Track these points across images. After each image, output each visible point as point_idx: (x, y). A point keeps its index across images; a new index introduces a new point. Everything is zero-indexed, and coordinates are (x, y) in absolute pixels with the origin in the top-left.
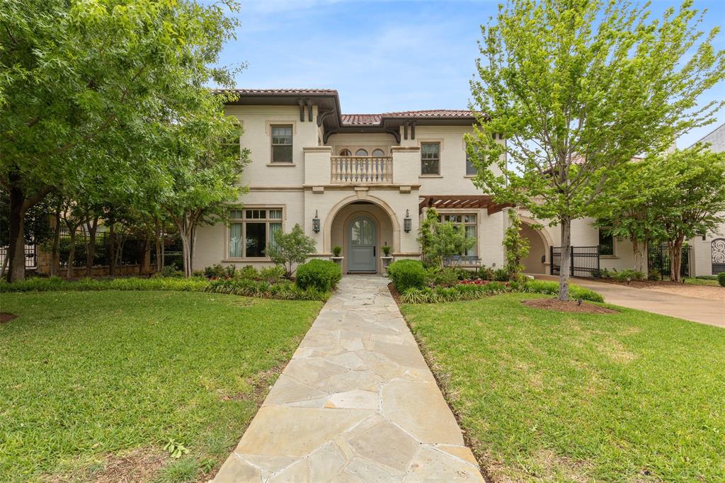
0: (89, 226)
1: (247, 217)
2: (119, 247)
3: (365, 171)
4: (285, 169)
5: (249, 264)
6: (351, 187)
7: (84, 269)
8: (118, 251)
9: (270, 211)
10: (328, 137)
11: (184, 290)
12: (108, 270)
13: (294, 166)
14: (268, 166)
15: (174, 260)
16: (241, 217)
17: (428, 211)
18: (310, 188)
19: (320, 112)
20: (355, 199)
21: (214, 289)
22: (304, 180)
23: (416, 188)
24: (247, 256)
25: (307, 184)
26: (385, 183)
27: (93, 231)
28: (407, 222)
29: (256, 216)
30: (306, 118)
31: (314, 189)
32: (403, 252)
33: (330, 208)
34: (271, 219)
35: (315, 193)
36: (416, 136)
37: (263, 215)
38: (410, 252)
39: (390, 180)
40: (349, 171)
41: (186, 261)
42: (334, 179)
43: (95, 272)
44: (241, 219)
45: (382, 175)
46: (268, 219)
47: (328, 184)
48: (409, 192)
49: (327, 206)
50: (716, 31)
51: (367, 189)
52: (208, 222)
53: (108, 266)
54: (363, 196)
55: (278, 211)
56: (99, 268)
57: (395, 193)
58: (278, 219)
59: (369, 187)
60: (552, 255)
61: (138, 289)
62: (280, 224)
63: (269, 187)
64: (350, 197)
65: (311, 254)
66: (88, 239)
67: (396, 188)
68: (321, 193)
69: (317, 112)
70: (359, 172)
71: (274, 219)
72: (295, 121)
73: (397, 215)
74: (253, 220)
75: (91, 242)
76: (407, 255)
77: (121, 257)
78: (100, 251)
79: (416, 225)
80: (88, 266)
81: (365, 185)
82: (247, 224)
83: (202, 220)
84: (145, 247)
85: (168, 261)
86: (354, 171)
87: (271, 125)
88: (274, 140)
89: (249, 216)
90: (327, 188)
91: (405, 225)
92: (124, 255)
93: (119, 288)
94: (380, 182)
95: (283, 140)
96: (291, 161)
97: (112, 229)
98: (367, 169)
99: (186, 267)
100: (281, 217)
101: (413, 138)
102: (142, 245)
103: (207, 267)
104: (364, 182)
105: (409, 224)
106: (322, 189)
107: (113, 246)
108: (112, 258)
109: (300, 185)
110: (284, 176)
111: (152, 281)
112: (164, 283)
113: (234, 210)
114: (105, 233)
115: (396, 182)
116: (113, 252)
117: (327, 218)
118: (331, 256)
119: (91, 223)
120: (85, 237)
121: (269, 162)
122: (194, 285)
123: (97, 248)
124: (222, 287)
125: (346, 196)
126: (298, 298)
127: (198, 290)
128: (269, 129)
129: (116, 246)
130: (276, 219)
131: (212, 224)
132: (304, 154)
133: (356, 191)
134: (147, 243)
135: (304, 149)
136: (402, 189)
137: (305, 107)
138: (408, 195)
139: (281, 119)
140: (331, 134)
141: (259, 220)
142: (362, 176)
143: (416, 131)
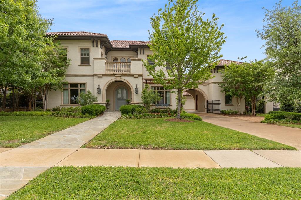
0: (3, 90)
1: (71, 87)
2: (17, 99)
3: (120, 68)
4: (86, 67)
5: (71, 107)
6: (114, 75)
7: (2, 109)
8: (16, 101)
9: (81, 85)
10: (107, 53)
11: (41, 116)
12: (12, 110)
13: (90, 66)
14: (79, 66)
15: (40, 105)
16: (68, 87)
17: (145, 85)
18: (96, 75)
19: (101, 43)
20: (116, 80)
21: (53, 115)
22: (94, 72)
23: (141, 75)
24: (71, 103)
25: (95, 73)
26: (128, 73)
27: (5, 92)
28: (137, 89)
29: (74, 87)
30: (95, 45)
31: (98, 76)
32: (135, 102)
33: (105, 84)
34: (81, 88)
35: (99, 77)
36: (145, 53)
37: (77, 86)
38: (138, 102)
39: (130, 72)
40: (113, 68)
41: (44, 105)
42: (107, 72)
43: (6, 110)
44: (68, 88)
45: (127, 70)
46: (79, 88)
47: (104, 73)
48: (138, 77)
49: (104, 83)
50: (223, 25)
51: (120, 76)
52: (53, 89)
53: (12, 108)
54: (118, 79)
55: (84, 84)
56: (8, 109)
57: (132, 78)
58: (84, 88)
59: (121, 75)
60: (207, 104)
61: (23, 115)
62: (84, 90)
63: (79, 74)
64: (113, 79)
65: (95, 102)
66: (3, 96)
67: (132, 75)
68: (101, 77)
69: (100, 43)
70: (117, 68)
71: (82, 88)
72: (90, 47)
73: (133, 86)
74: (73, 88)
75: (4, 97)
76: (137, 103)
77: (18, 104)
78: (8, 101)
79: (140, 91)
80: (3, 107)
81: (119, 74)
82: (71, 90)
83: (51, 88)
84: (29, 99)
85: (37, 105)
86: (115, 68)
87: (80, 48)
88: (82, 54)
89: (71, 86)
90: (103, 75)
91: (136, 90)
92: (19, 103)
93: (15, 115)
94: (126, 73)
95: (85, 55)
96: (89, 63)
97: (13, 91)
98: (121, 68)
99: (44, 107)
100: (85, 87)
101: (143, 54)
102: (28, 99)
103: (53, 108)
104: (119, 73)
105: (138, 91)
106: (101, 76)
107: (14, 99)
108: (14, 104)
109: (92, 74)
110: (85, 70)
111: (29, 112)
112: (34, 113)
113: (65, 84)
114: (10, 93)
115: (132, 73)
116: (14, 102)
117: (104, 88)
118: (106, 103)
119: (4, 89)
120: (1, 95)
121: (79, 64)
122: (45, 114)
123: (7, 100)
124: (56, 114)
125: (112, 79)
126: (82, 117)
127: (47, 115)
128: (79, 50)
129: (15, 99)
130: (83, 88)
131: (55, 90)
132: (94, 61)
133: (116, 76)
134: (30, 98)
135: (94, 59)
136: (135, 76)
137: (95, 41)
138: (138, 78)
139: (84, 46)
140: (109, 51)
141: (76, 88)
142: (119, 70)
143: (145, 51)
